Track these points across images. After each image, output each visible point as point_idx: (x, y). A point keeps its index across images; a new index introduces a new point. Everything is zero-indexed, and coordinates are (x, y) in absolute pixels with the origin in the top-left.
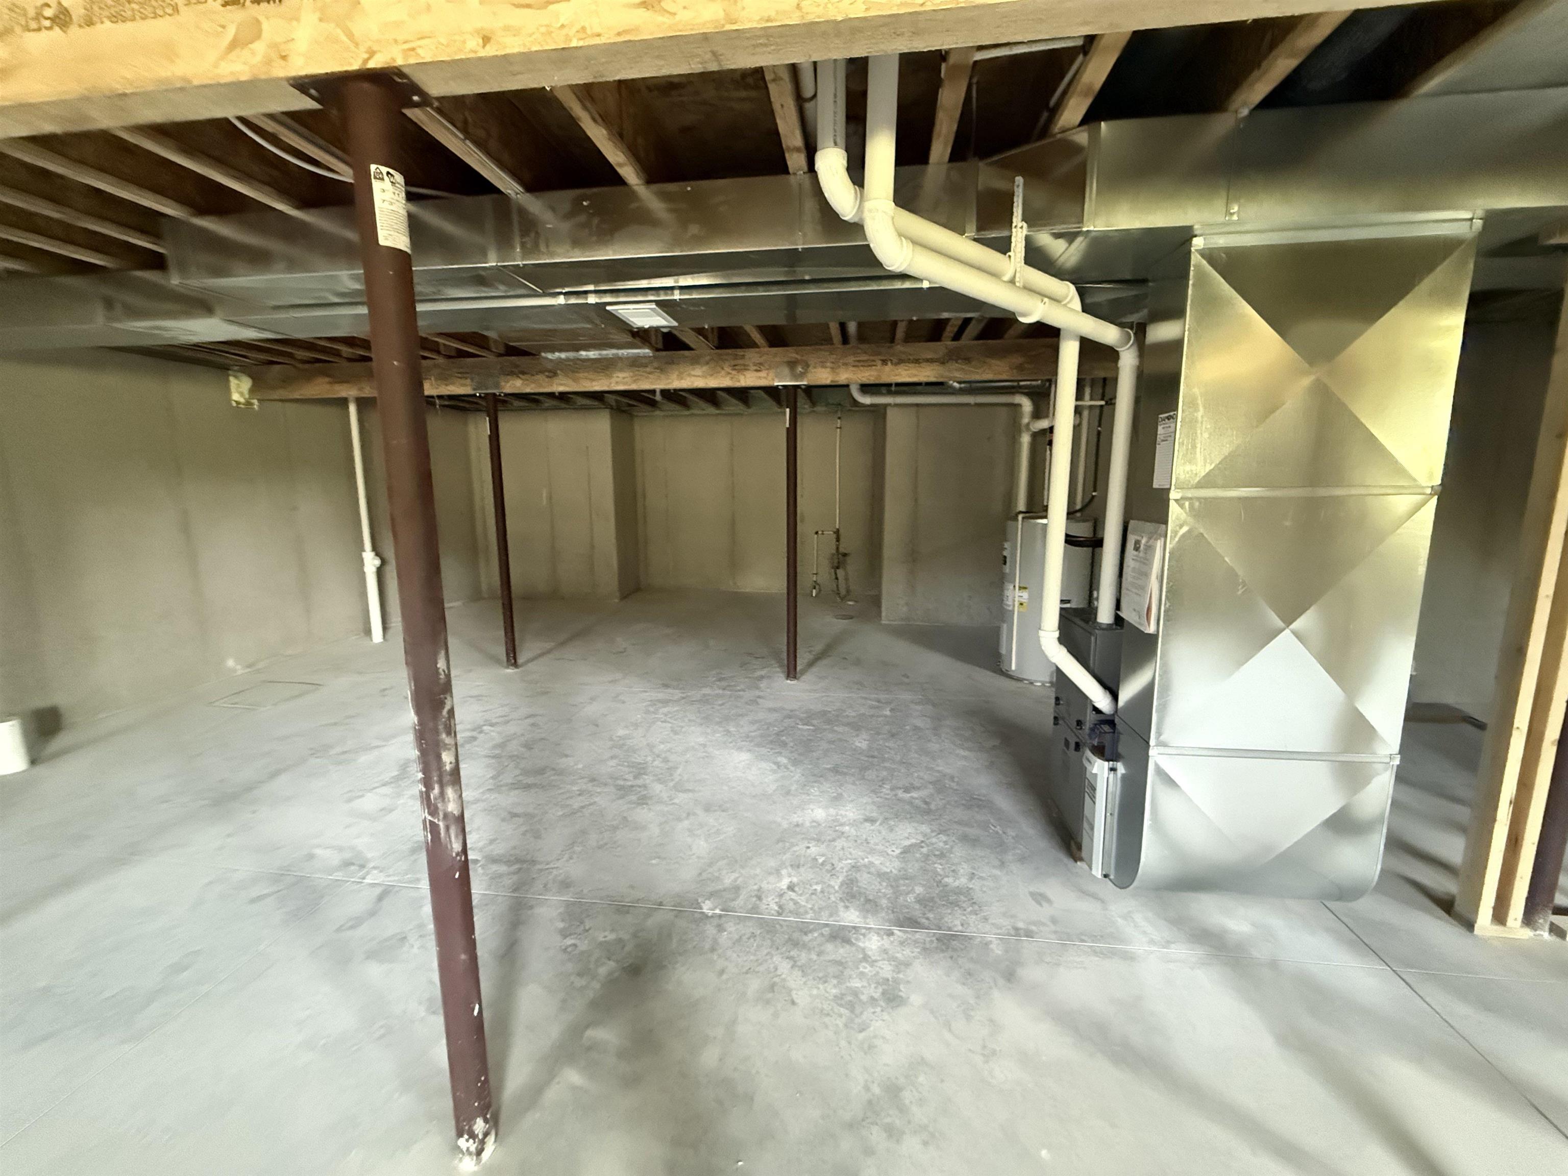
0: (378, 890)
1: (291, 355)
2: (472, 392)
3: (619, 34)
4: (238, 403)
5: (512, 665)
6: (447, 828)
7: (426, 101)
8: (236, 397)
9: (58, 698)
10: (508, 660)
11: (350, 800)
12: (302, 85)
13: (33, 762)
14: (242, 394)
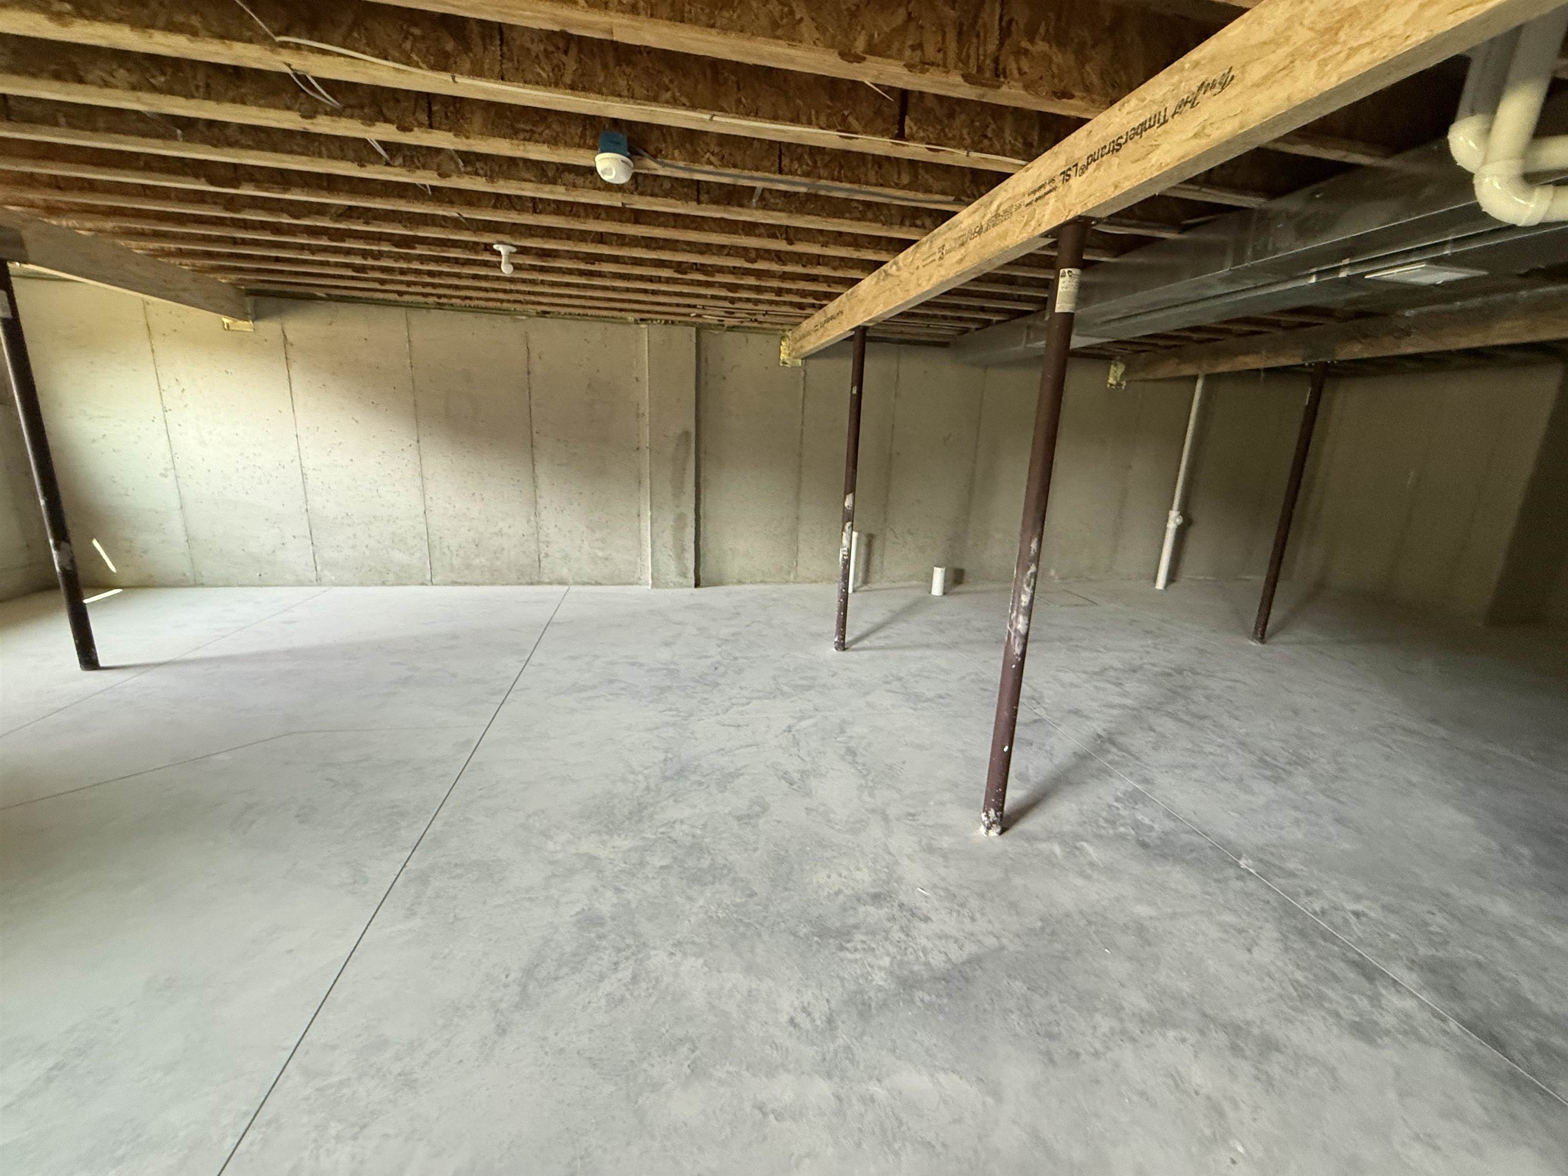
0: (1036, 717)
1: (1156, 345)
2: (1300, 362)
3: (1179, 160)
4: (1111, 385)
5: (1257, 639)
6: (1015, 638)
7: (1099, 221)
8: (1111, 380)
9: (966, 566)
10: (1255, 633)
11: (1058, 671)
12: (1045, 235)
13: (945, 594)
14: (1115, 378)
